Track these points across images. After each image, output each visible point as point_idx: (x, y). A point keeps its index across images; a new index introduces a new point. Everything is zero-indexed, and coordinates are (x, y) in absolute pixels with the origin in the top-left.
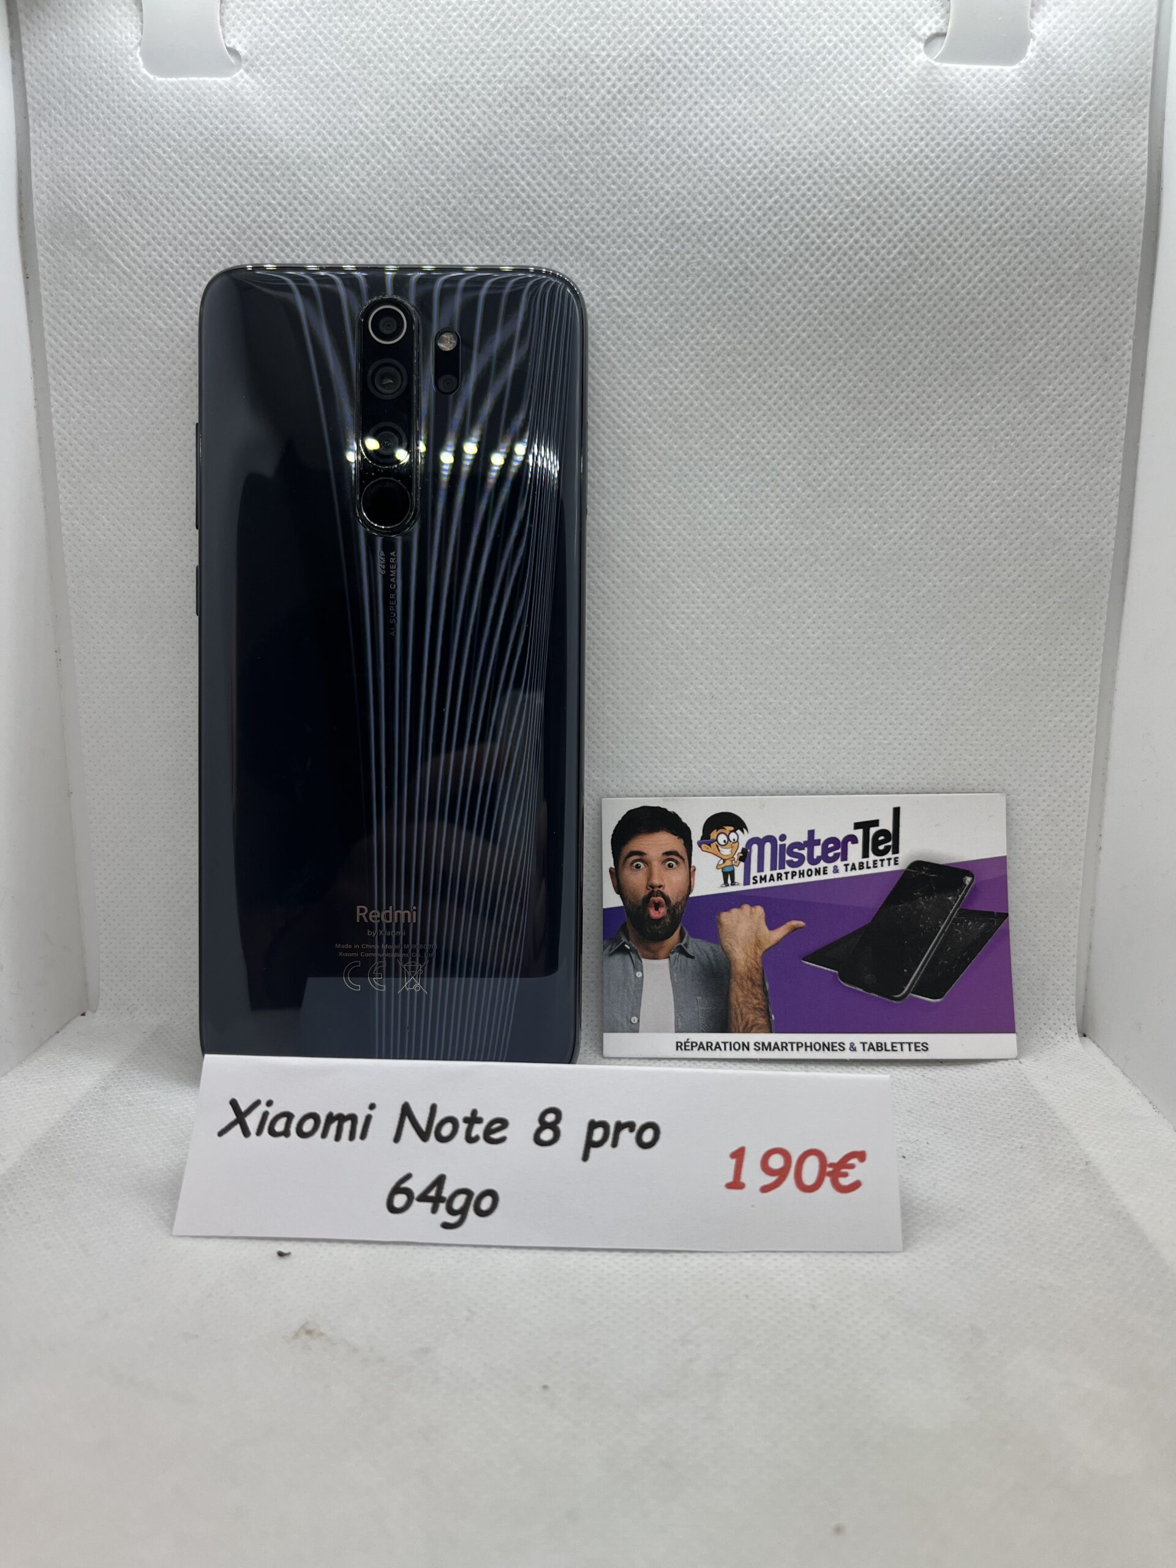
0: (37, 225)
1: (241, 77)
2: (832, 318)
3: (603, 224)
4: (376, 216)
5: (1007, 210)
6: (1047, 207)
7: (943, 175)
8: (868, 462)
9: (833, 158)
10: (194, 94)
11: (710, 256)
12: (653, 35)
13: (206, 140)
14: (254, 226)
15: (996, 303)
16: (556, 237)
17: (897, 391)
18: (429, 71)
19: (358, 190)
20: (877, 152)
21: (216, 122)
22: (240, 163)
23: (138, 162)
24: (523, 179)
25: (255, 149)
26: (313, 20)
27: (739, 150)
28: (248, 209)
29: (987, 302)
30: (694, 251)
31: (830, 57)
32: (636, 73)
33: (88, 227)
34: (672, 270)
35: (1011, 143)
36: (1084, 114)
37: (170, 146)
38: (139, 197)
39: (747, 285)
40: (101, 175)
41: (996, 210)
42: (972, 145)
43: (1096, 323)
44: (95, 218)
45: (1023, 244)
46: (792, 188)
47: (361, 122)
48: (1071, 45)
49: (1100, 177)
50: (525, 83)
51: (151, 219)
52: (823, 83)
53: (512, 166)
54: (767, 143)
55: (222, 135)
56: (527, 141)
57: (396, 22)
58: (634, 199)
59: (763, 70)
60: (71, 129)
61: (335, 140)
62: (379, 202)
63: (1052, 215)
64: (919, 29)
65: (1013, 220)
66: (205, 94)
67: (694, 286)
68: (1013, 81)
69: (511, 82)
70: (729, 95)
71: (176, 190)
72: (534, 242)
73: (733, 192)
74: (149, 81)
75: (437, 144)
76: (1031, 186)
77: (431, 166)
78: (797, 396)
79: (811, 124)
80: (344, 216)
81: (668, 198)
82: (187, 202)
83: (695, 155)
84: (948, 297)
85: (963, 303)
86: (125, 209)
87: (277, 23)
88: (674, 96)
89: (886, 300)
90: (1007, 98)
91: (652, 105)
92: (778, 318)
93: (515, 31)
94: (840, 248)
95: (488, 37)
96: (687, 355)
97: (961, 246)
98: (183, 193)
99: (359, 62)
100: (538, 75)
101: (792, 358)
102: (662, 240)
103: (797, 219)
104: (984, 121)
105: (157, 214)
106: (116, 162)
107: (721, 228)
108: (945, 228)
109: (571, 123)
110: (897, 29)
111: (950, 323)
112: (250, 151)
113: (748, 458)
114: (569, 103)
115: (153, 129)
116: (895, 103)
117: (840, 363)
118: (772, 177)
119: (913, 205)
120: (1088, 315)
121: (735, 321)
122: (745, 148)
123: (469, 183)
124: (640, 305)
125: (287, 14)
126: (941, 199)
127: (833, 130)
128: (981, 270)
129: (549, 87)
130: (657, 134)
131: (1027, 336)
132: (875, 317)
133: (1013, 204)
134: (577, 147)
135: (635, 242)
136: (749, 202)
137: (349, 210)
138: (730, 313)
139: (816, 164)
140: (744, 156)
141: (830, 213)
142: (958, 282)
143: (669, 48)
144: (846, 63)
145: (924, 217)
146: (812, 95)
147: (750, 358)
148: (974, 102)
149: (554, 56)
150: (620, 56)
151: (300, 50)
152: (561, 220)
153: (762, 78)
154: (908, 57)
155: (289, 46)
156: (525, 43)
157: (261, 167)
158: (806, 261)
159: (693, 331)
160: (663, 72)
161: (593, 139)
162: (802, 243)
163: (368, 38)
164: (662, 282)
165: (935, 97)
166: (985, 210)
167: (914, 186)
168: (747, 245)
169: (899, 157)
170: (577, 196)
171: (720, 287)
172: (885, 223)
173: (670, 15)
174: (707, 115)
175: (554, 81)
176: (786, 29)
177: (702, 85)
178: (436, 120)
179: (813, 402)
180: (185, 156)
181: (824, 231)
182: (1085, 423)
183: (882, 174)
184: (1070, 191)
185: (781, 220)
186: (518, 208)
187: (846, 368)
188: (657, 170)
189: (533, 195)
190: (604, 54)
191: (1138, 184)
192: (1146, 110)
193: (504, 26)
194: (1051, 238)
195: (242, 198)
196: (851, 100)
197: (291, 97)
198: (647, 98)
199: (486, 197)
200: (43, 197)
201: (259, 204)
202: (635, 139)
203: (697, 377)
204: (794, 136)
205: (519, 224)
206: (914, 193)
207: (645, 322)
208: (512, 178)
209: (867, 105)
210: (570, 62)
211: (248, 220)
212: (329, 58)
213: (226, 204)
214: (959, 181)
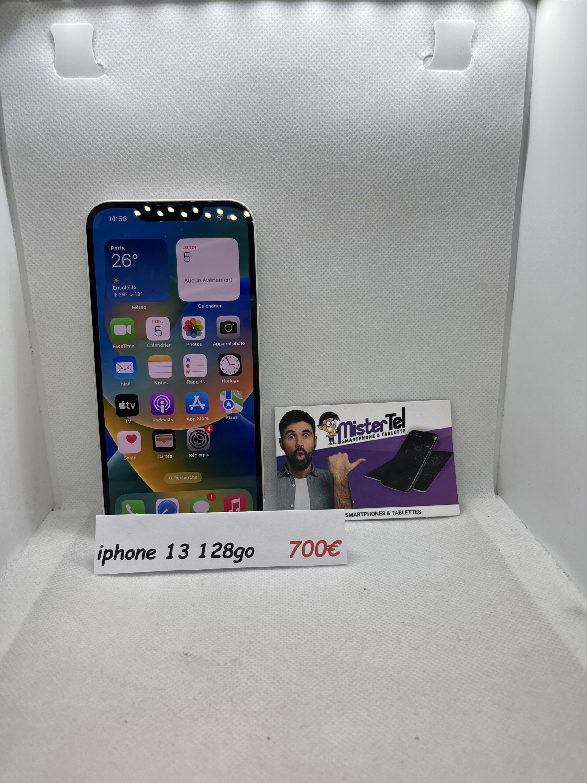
0: (9, 150)
1: (104, 77)
2: (383, 187)
3: (278, 145)
4: (172, 143)
5: (460, 138)
6: (478, 137)
7: (432, 123)
8: (400, 251)
9: (382, 115)
10: (82, 86)
11: (328, 160)
12: (299, 58)
13: (89, 108)
14: (113, 148)
15: (456, 180)
16: (257, 152)
17: (413, 219)
18: (195, 75)
19: (163, 131)
20: (402, 112)
21: (93, 99)
22: (106, 119)
23: (56, 119)
24: (241, 125)
25: (113, 112)
26: (138, 50)
27: (340, 111)
28: (110, 140)
29: (452, 180)
30: (320, 158)
31: (380, 68)
32: (291, 76)
33: (34, 150)
34: (311, 166)
35: (462, 107)
36: (495, 93)
37: (71, 111)
38: (57, 136)
39: (345, 173)
40: (39, 126)
41: (455, 138)
42: (444, 108)
43: (499, 189)
44: (37, 146)
45: (467, 154)
46: (364, 129)
47: (163, 99)
48: (489, 61)
49: (502, 122)
50: (240, 81)
51: (64, 146)
52: (377, 80)
53: (236, 120)
54: (352, 108)
55: (97, 105)
56: (242, 108)
57: (178, 52)
58: (292, 134)
59: (350, 74)
60: (22, 104)
61: (151, 107)
62: (173, 137)
63: (480, 141)
64: (421, 54)
65: (463, 143)
66: (87, 86)
67: (321, 173)
68: (463, 78)
69: (233, 80)
70: (334, 86)
71: (75, 132)
72: (247, 154)
73: (337, 131)
74: (60, 80)
75: (200, 109)
76: (471, 127)
77: (197, 119)
78: (369, 223)
79: (372, 100)
80: (157, 143)
81: (308, 134)
82: (81, 138)
83: (320, 114)
84: (435, 178)
85: (441, 180)
86: (51, 142)
87: (120, 51)
88: (309, 86)
89: (407, 179)
90: (460, 86)
91: (299, 91)
92: (359, 188)
93: (235, 56)
94: (386, 156)
95: (222, 59)
96: (318, 205)
97: (440, 155)
98: (79, 133)
99: (161, 70)
100: (246, 77)
101: (366, 206)
102: (306, 153)
103: (367, 143)
104: (450, 97)
105: (67, 144)
106: (45, 119)
107: (332, 147)
108: (433, 147)
109: (262, 100)
110: (411, 54)
111: (436, 189)
112: (110, 113)
113: (347, 251)
114: (261, 90)
115: (62, 103)
116: (410, 90)
117: (388, 208)
118: (355, 124)
119: (419, 137)
120: (496, 185)
121: (340, 189)
122: (342, 111)
123: (216, 128)
124: (296, 182)
125: (125, 47)
126: (431, 134)
127: (382, 102)
128: (449, 165)
129: (251, 83)
130: (302, 104)
131: (470, 195)
132: (402, 187)
133: (463, 135)
134: (265, 111)
135: (293, 154)
136: (345, 135)
137: (159, 140)
138: (337, 186)
139: (375, 118)
140: (342, 114)
141: (382, 140)
142: (439, 171)
143: (307, 64)
144: (388, 71)
145: (423, 142)
146: (372, 86)
147: (347, 206)
148: (445, 88)
149: (253, 68)
150: (284, 68)
151: (132, 65)
152: (259, 144)
153: (350, 78)
154: (415, 67)
155: (127, 63)
156: (240, 62)
157: (116, 121)
158: (371, 162)
159: (321, 194)
160: (304, 75)
161: (273, 107)
162: (369, 154)
163: (165, 59)
164: (306, 172)
165: (428, 86)
166: (450, 138)
167: (419, 128)
168: (345, 155)
169: (412, 114)
170: (266, 133)
171: (332, 174)
172: (406, 145)
173: (306, 49)
174: (324, 95)
175: (254, 80)
176: (360, 55)
177: (322, 81)
178: (199, 98)
179: (376, 225)
180: (79, 116)
181: (379, 148)
182: (495, 233)
183: (405, 123)
184: (488, 129)
185: (359, 144)
186: (239, 139)
187: (390, 210)
188: (303, 121)
189: (246, 132)
190: (276, 67)
191: (519, 125)
192: (523, 90)
193: (229, 54)
194: (480, 151)
195: (107, 135)
196: (390, 88)
197: (129, 87)
198: (297, 87)
199: (224, 134)
200: (11, 137)
201: (115, 138)
202: (292, 107)
203: (323, 215)
204: (365, 105)
205: (239, 146)
206: (419, 131)
207: (299, 190)
208: (236, 125)
209: (397, 91)
210: (261, 71)
211: (111, 146)
212: (146, 69)
213: (100, 138)
214: (439, 125)
